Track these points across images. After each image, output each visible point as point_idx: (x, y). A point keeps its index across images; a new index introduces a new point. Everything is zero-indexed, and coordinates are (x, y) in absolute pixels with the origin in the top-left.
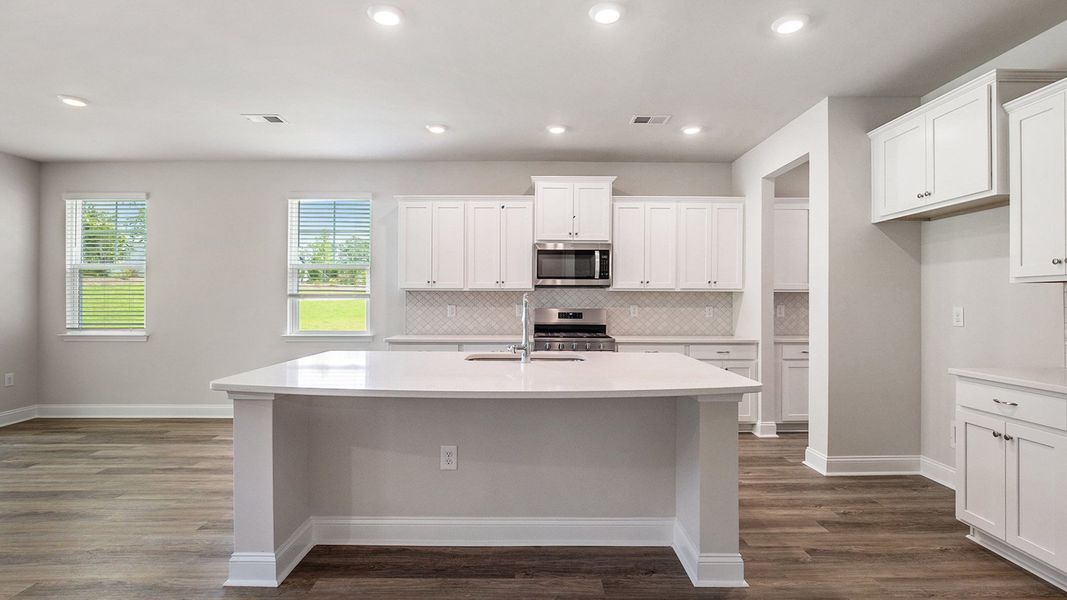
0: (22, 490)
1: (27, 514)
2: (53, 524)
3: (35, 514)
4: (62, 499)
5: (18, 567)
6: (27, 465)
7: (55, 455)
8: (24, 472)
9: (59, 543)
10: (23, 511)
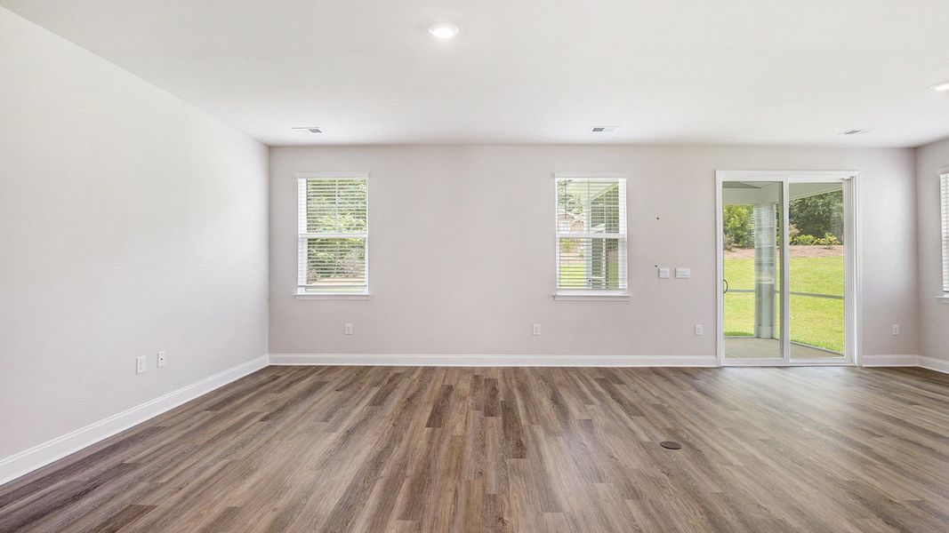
0: (908, 421)
1: (913, 442)
2: (935, 460)
3: (920, 445)
4: (943, 443)
5: (908, 480)
6: (912, 403)
7: (935, 402)
8: (908, 407)
9: (942, 479)
10: (910, 439)
